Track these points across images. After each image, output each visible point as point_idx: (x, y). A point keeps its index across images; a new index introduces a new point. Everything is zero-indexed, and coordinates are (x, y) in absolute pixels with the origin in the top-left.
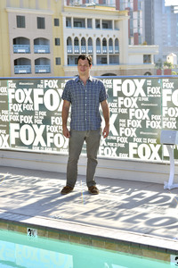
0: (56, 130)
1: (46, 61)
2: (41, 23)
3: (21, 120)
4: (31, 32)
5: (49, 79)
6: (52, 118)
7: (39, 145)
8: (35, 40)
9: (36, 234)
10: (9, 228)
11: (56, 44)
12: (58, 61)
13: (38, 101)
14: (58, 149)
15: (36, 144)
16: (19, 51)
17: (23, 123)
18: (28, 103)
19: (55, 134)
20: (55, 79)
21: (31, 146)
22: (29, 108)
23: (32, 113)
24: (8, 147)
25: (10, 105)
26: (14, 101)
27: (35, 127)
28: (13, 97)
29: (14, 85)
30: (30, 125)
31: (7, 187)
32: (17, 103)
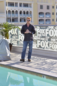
0: (53, 43)
1: (49, 20)
2: (48, 7)
3: (41, 39)
4: (45, 10)
5: (51, 26)
6: (51, 39)
7: (47, 48)
8: (46, 13)
9: (45, 77)
10: (36, 75)
11: (53, 14)
12: (53, 20)
13: (47, 33)
14: (53, 49)
15: (46, 47)
16: (41, 17)
17: (42, 40)
18: (44, 34)
19: (52, 44)
20: (53, 26)
21: (44, 48)
22: (44, 35)
23: (44, 37)
24: (36, 48)
25: (38, 34)
26: (39, 33)
27: (46, 42)
28: (39, 31)
29: (39, 28)
30: (44, 41)
31: (36, 61)
32: (40, 34)
